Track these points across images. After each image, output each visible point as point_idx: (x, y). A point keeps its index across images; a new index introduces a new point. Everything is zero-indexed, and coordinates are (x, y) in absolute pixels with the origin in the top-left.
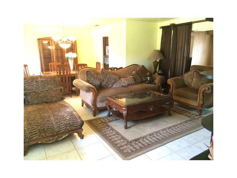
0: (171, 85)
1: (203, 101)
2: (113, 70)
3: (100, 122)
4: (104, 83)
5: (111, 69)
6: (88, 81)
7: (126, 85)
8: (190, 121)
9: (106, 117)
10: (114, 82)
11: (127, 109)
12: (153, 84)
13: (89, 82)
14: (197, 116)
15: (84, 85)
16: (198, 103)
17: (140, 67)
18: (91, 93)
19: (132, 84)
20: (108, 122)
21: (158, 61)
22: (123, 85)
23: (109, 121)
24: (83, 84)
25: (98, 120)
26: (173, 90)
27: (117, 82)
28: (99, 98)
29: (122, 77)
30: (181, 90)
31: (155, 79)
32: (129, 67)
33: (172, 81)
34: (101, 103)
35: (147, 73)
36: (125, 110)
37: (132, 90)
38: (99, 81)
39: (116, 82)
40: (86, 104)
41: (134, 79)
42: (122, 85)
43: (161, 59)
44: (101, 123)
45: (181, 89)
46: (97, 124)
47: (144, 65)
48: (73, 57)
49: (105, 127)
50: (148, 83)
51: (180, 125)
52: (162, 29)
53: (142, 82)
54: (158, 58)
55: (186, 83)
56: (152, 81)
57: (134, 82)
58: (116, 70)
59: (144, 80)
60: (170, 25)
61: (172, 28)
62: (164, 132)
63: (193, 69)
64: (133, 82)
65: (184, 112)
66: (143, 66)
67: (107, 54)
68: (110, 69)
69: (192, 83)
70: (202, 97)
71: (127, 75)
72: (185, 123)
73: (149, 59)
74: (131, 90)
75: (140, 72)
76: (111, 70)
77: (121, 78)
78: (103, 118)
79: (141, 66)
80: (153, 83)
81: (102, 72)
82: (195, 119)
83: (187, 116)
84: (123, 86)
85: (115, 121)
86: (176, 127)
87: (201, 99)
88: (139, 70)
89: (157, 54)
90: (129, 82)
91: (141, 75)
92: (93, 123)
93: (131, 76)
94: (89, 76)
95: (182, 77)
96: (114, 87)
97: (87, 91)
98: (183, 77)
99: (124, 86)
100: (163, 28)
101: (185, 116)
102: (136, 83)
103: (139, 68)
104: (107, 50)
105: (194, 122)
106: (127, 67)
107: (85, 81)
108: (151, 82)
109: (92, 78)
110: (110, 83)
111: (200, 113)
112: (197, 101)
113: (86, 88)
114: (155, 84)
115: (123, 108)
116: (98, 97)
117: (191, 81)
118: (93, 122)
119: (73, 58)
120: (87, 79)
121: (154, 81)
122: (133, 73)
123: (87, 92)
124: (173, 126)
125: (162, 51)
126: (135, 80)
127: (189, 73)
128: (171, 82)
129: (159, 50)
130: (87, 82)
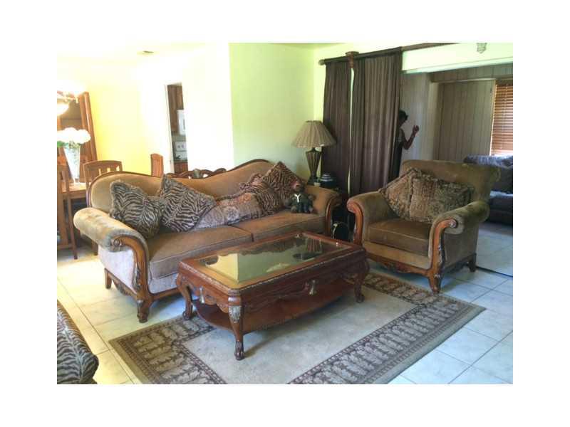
0: (358, 214)
1: (443, 257)
2: (198, 176)
3: (160, 340)
4: (171, 219)
5: (192, 174)
6: (119, 216)
7: (237, 220)
8: (415, 313)
9: (179, 322)
10: (202, 214)
11: (242, 299)
12: (309, 212)
13: (122, 216)
14: (429, 295)
15: (106, 228)
16: (430, 261)
17: (273, 168)
18: (130, 252)
19: (253, 217)
20: (185, 340)
21: (318, 149)
22: (229, 219)
23: (190, 336)
24: (101, 224)
25: (153, 335)
26: (363, 229)
27: (210, 213)
28: (153, 267)
29: (225, 198)
30: (383, 229)
31: (315, 198)
32: (243, 168)
33: (359, 203)
34: (162, 279)
35: (293, 183)
36: (234, 304)
37: (255, 232)
38: (154, 212)
39: (207, 213)
40: (117, 282)
41: (258, 200)
42: (225, 219)
43: (328, 144)
44: (161, 346)
45: (382, 224)
46: (150, 351)
47: (283, 162)
48: (76, 143)
49: (174, 358)
50: (297, 212)
51: (391, 328)
52: (324, 66)
53: (281, 208)
54: (319, 141)
55: (395, 208)
56: (306, 206)
57: (259, 210)
58: (205, 176)
59: (286, 201)
60: (345, 55)
61: (351, 63)
62: (352, 357)
63: (408, 170)
64: (256, 209)
65: (396, 288)
66: (281, 164)
67: (181, 132)
68: (191, 176)
69: (409, 207)
70: (440, 246)
71: (238, 191)
72: (404, 321)
73: (295, 144)
74: (252, 235)
75: (275, 181)
76: (193, 178)
77: (222, 199)
78: (169, 326)
79: (276, 163)
80: (311, 210)
81: (163, 184)
82: (426, 307)
83: (404, 298)
84: (228, 224)
85: (208, 334)
86: (382, 339)
87: (438, 252)
88: (270, 174)
89: (316, 132)
90: (244, 211)
91: (276, 189)
92: (137, 348)
93: (251, 194)
94: (124, 200)
95: (384, 193)
96: (203, 226)
97: (113, 247)
98: (387, 193)
99: (230, 221)
100: (328, 63)
101: (400, 297)
102: (265, 212)
103: (270, 171)
104: (180, 122)
105: (425, 316)
106: (237, 168)
107: (111, 216)
108: (305, 208)
109: (133, 205)
110: (189, 216)
111: (436, 288)
112: (427, 256)
113: (112, 238)
114: (315, 212)
115: (230, 299)
116: (151, 263)
117: (407, 202)
118: (138, 344)
119: (80, 144)
120: (116, 207)
121: (312, 206)
122: (254, 183)
123: (114, 251)
124: (372, 335)
125: (328, 125)
126: (261, 205)
127: (401, 181)
128: (358, 205)
129: (320, 122)
130: (117, 219)
